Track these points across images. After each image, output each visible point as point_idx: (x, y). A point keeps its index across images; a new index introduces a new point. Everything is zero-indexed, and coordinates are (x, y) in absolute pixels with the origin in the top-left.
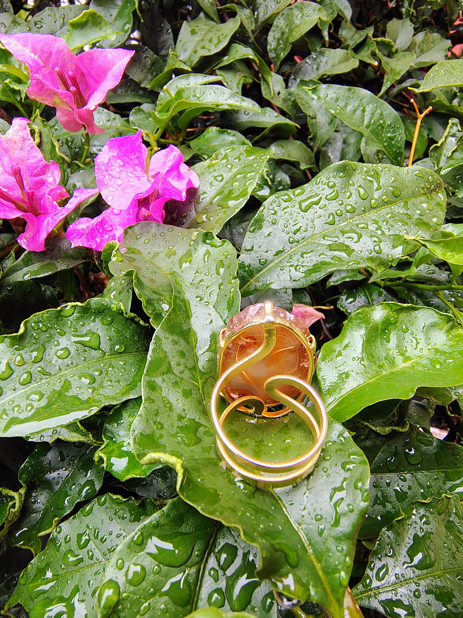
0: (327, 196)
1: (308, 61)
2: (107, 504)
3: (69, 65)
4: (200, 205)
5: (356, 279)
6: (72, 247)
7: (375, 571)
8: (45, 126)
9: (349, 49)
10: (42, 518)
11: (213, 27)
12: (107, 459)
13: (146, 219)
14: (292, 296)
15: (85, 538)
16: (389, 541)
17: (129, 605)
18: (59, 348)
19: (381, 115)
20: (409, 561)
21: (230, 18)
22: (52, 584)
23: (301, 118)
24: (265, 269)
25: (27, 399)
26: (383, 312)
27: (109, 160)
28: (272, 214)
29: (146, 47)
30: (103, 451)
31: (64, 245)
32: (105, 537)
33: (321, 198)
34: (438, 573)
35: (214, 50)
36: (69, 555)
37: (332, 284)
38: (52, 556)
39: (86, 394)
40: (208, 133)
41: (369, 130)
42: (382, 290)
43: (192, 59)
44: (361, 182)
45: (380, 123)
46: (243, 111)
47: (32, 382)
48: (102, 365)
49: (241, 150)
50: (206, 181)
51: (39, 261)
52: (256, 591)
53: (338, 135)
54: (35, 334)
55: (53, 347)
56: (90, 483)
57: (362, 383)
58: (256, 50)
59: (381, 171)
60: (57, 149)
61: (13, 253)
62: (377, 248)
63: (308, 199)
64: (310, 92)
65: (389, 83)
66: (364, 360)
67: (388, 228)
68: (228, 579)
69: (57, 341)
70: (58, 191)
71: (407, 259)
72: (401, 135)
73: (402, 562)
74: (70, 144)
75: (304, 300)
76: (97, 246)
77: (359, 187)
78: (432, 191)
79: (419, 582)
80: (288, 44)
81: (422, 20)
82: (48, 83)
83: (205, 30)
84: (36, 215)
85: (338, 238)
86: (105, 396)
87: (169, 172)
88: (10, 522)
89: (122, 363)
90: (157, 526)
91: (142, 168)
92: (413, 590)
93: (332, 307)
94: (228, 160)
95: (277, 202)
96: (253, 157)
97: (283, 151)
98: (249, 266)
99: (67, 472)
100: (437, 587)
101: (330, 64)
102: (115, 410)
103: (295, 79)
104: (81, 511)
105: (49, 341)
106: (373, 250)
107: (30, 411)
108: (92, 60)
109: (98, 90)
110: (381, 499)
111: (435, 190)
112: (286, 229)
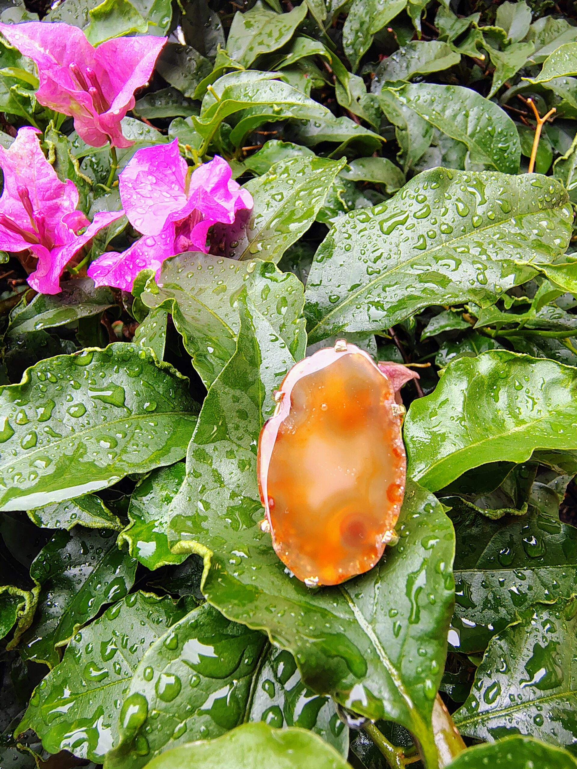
0: (415, 213)
1: (395, 58)
2: (138, 605)
3: (88, 61)
4: (253, 231)
5: (459, 328)
6: (96, 286)
7: (483, 691)
8: (61, 140)
9: (448, 41)
10: (60, 625)
11: (273, 18)
12: (133, 542)
13: (186, 249)
14: (376, 349)
15: (110, 647)
16: (501, 652)
17: (160, 726)
18: (72, 403)
19: (489, 120)
20: (528, 678)
21: (294, 6)
22: (71, 704)
23: (387, 131)
24: (337, 309)
25: (30, 465)
26: (490, 362)
27: (138, 175)
28: (346, 238)
29: (191, 47)
30: (129, 533)
31: (87, 287)
32: (136, 646)
33: (408, 216)
34: (568, 694)
35: (275, 47)
36: (91, 669)
37: (428, 334)
38: (70, 669)
39: (104, 461)
40: (268, 148)
41: (474, 140)
42: (493, 341)
43: (247, 58)
44: (460, 194)
45: (488, 131)
46: (312, 121)
47: (38, 445)
48: (127, 426)
49: (306, 161)
50: (262, 201)
51: (55, 307)
52: (323, 709)
53: (435, 151)
54: (41, 386)
55: (64, 402)
56: (120, 581)
57: (462, 447)
58: (328, 45)
59: (487, 180)
60: (76, 168)
61: (24, 299)
62: (481, 277)
63: (391, 217)
64: (397, 95)
65: (500, 82)
66: (465, 421)
67: (496, 252)
68: (287, 694)
69: (70, 395)
70: (76, 218)
71: (525, 300)
72: (516, 145)
73: (519, 680)
74: (95, 166)
75: (394, 357)
76: (127, 286)
77: (457, 200)
78: (553, 205)
79: (541, 705)
80: (369, 37)
81: (544, 5)
82: (60, 81)
83: (264, 22)
84: (50, 250)
85: (430, 265)
86: (128, 463)
87: (214, 190)
88: (20, 629)
89: (153, 424)
90: (196, 626)
91: (181, 186)
92: (533, 715)
93: (429, 364)
94: (289, 174)
95: (352, 223)
96: (320, 170)
97: (365, 170)
98: (317, 304)
99: (91, 568)
100: (565, 711)
101: (423, 60)
102: (144, 481)
103: (379, 81)
104: (106, 614)
105: (59, 395)
106: (476, 280)
107: (33, 480)
108: (115, 52)
109: (124, 90)
110: (493, 602)
111: (557, 204)
112: (363, 257)
